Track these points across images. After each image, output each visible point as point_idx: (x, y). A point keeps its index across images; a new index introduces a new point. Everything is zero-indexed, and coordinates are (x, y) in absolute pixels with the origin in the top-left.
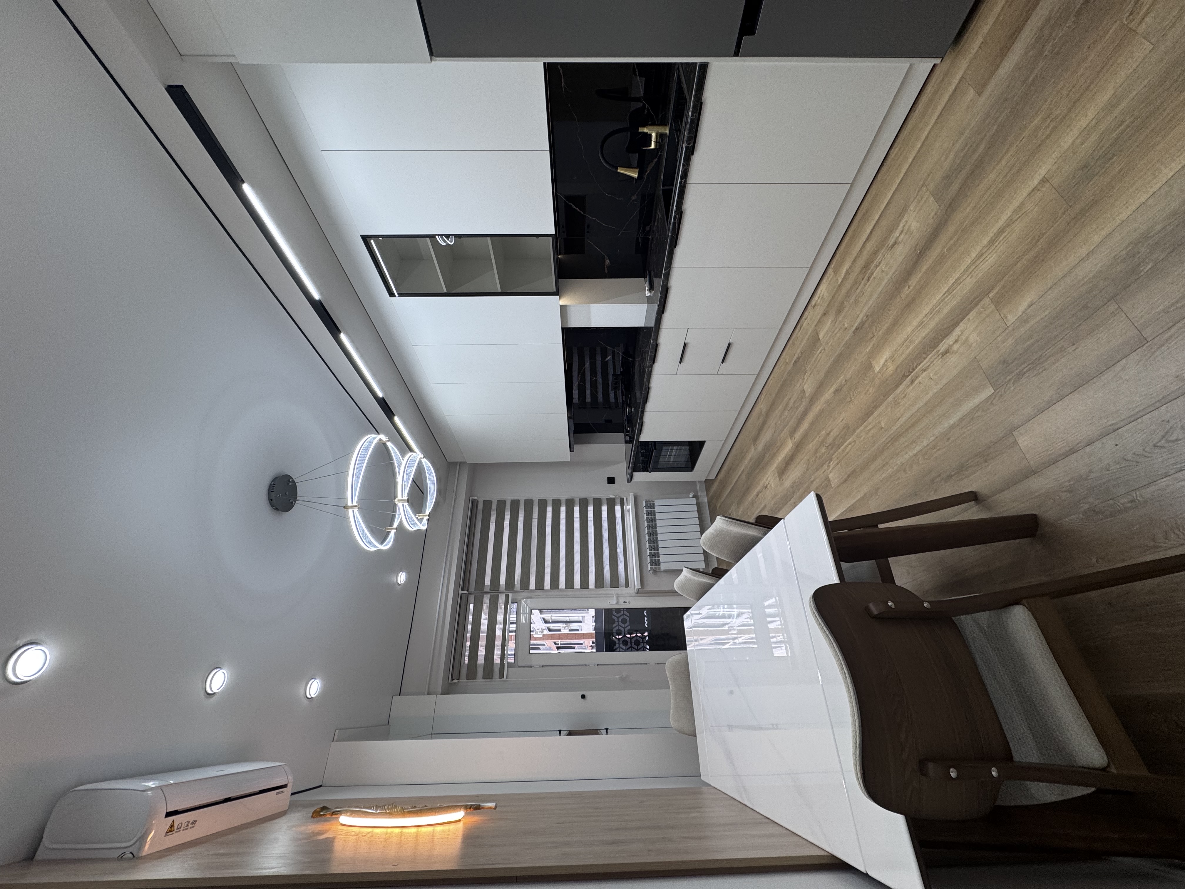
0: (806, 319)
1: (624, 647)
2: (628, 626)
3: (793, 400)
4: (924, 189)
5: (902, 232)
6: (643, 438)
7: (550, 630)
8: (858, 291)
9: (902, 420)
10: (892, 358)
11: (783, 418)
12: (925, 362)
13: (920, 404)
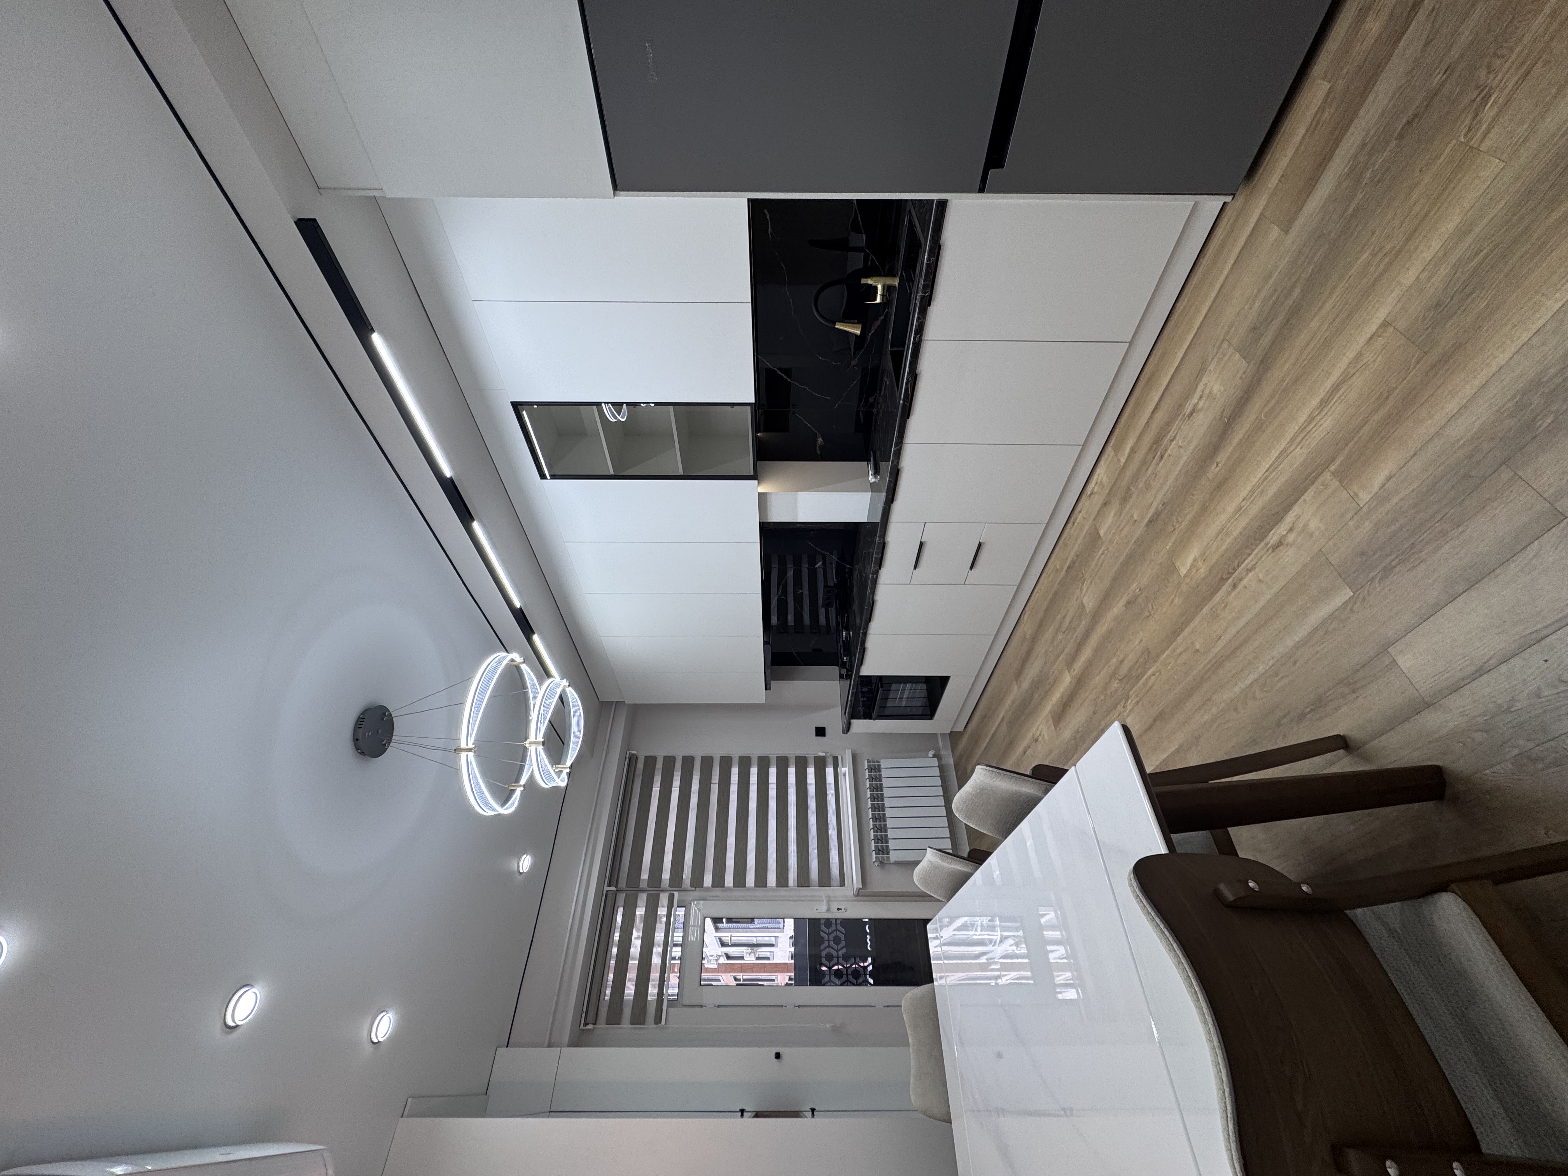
0: (1080, 512)
1: (837, 982)
2: (842, 948)
3: (1068, 620)
4: (1225, 345)
5: (1201, 397)
6: (865, 671)
7: (728, 957)
8: (1149, 472)
9: (1225, 639)
10: (1203, 556)
11: (1055, 643)
12: (1250, 558)
13: (1247, 617)
